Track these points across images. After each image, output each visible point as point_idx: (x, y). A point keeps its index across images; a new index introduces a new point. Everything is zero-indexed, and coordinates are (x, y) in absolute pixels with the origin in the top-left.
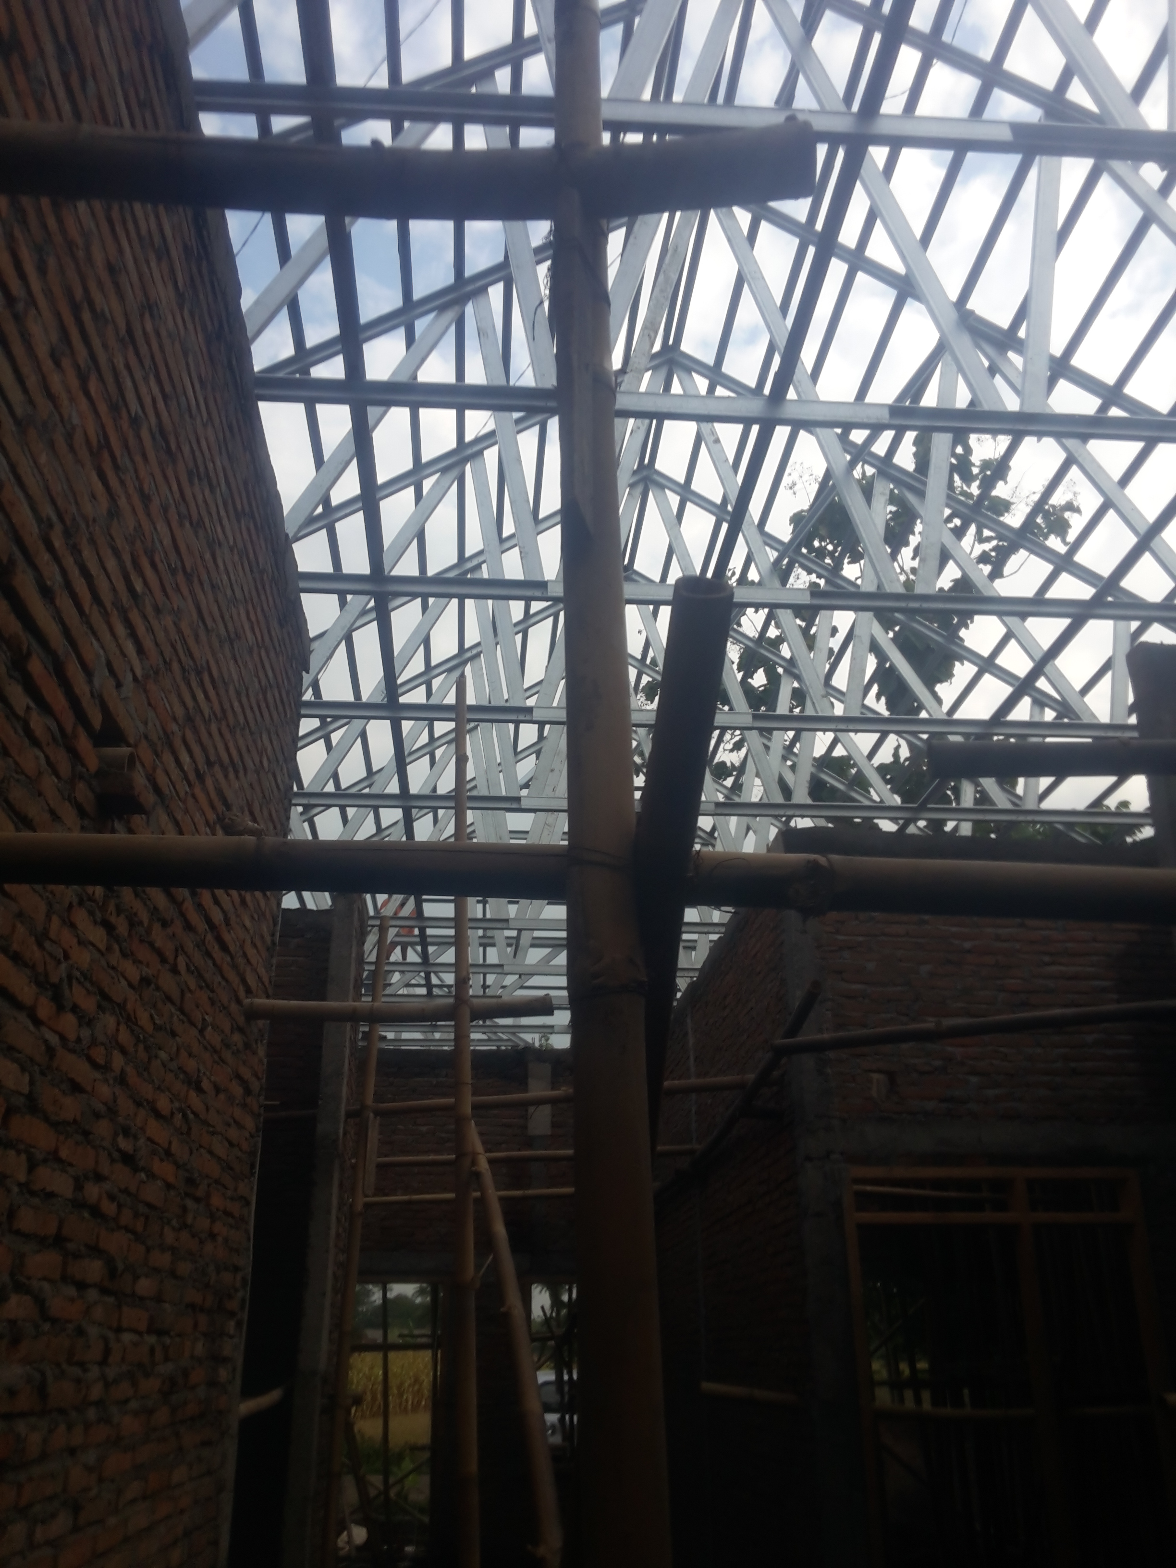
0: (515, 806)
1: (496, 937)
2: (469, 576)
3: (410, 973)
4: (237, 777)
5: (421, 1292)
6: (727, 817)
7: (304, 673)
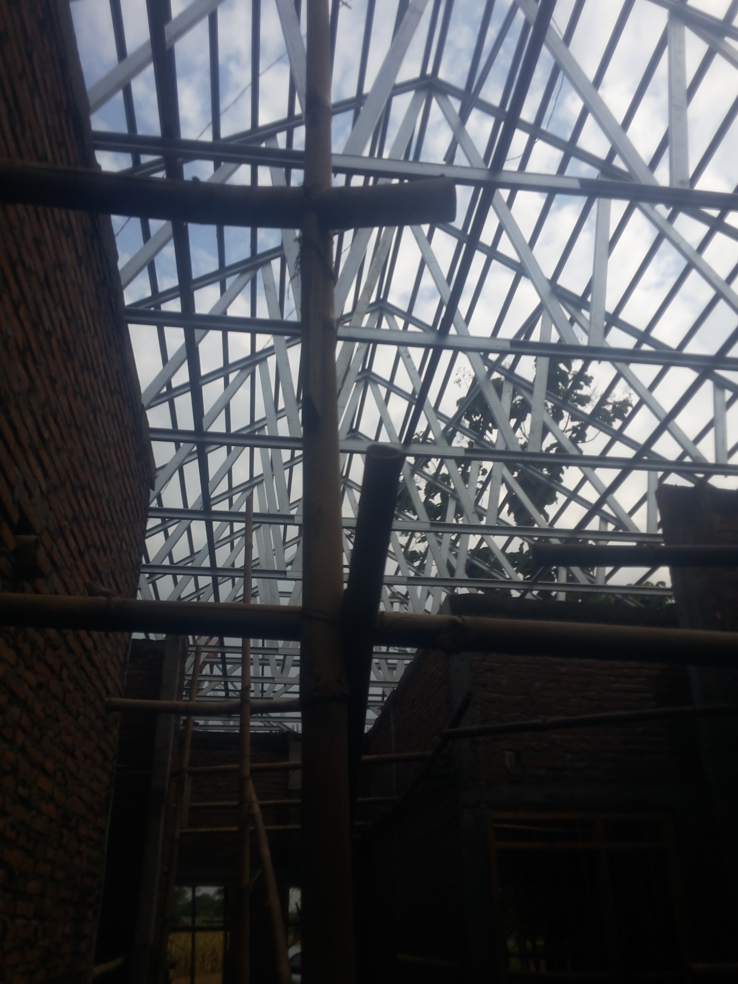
0: (283, 576)
1: (270, 660)
2: (257, 433)
3: (214, 682)
4: (106, 555)
5: (219, 892)
6: (415, 586)
7: (151, 491)
